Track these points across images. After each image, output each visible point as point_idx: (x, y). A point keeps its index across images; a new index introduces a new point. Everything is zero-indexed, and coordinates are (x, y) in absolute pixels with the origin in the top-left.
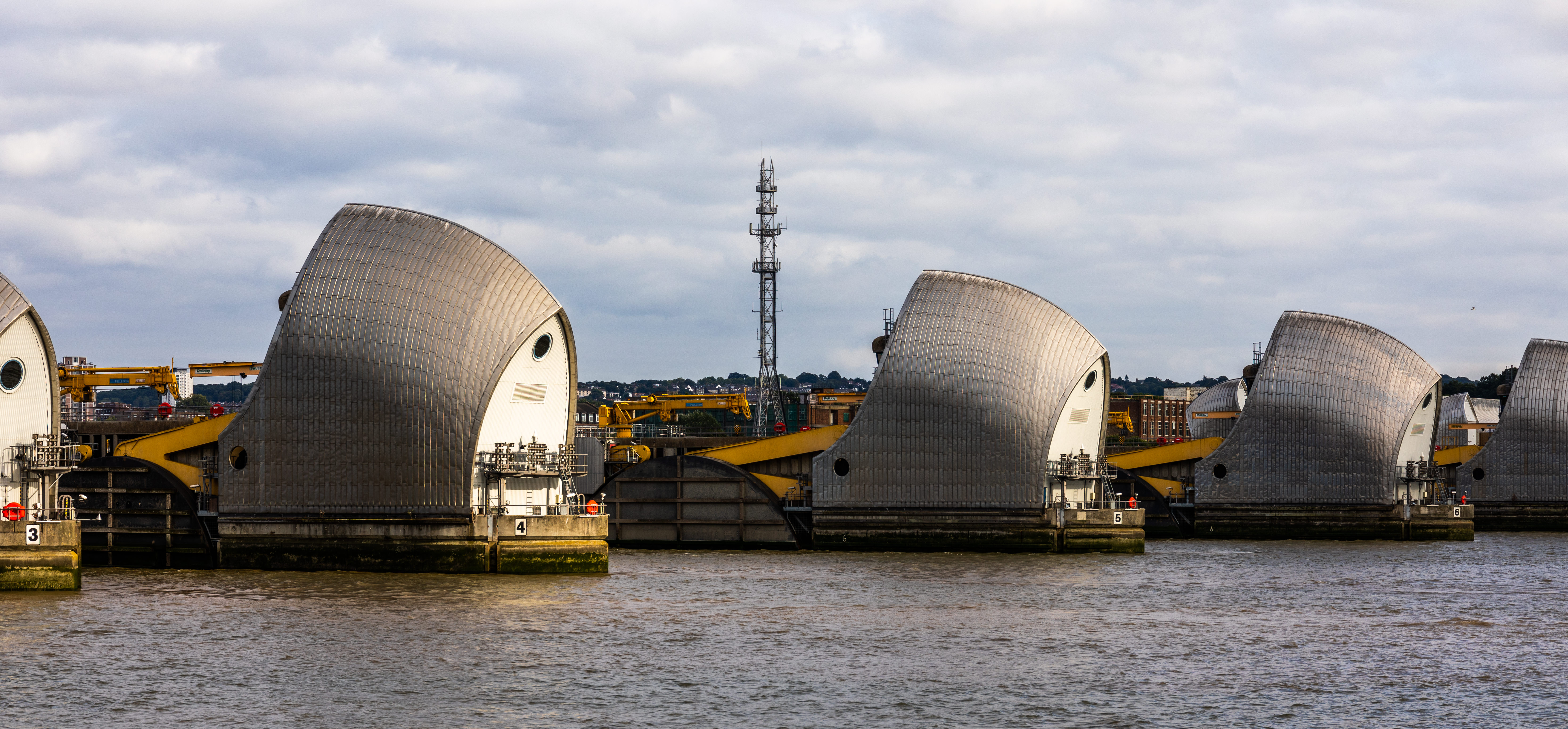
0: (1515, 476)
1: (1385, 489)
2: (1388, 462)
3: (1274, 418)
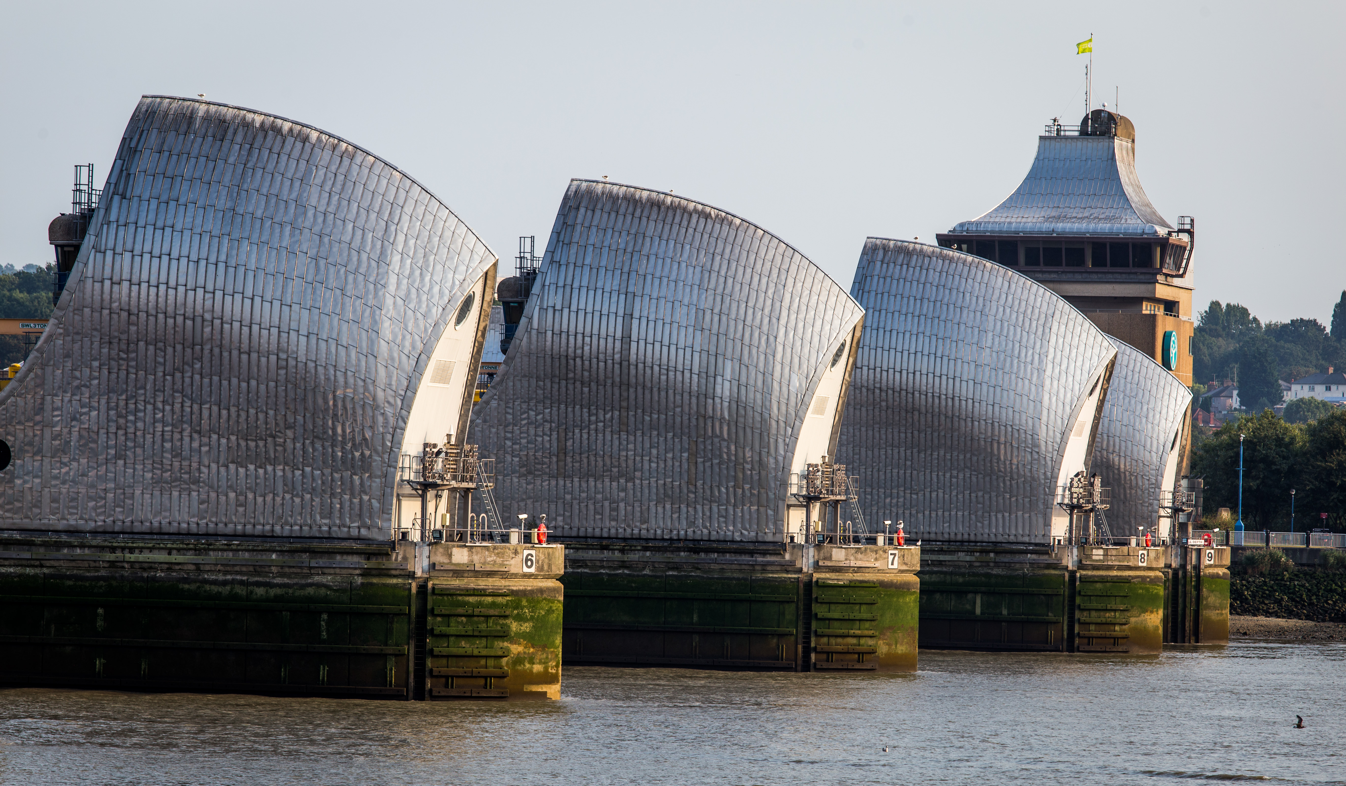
1: (375, 503)
2: (384, 444)
3: (124, 337)
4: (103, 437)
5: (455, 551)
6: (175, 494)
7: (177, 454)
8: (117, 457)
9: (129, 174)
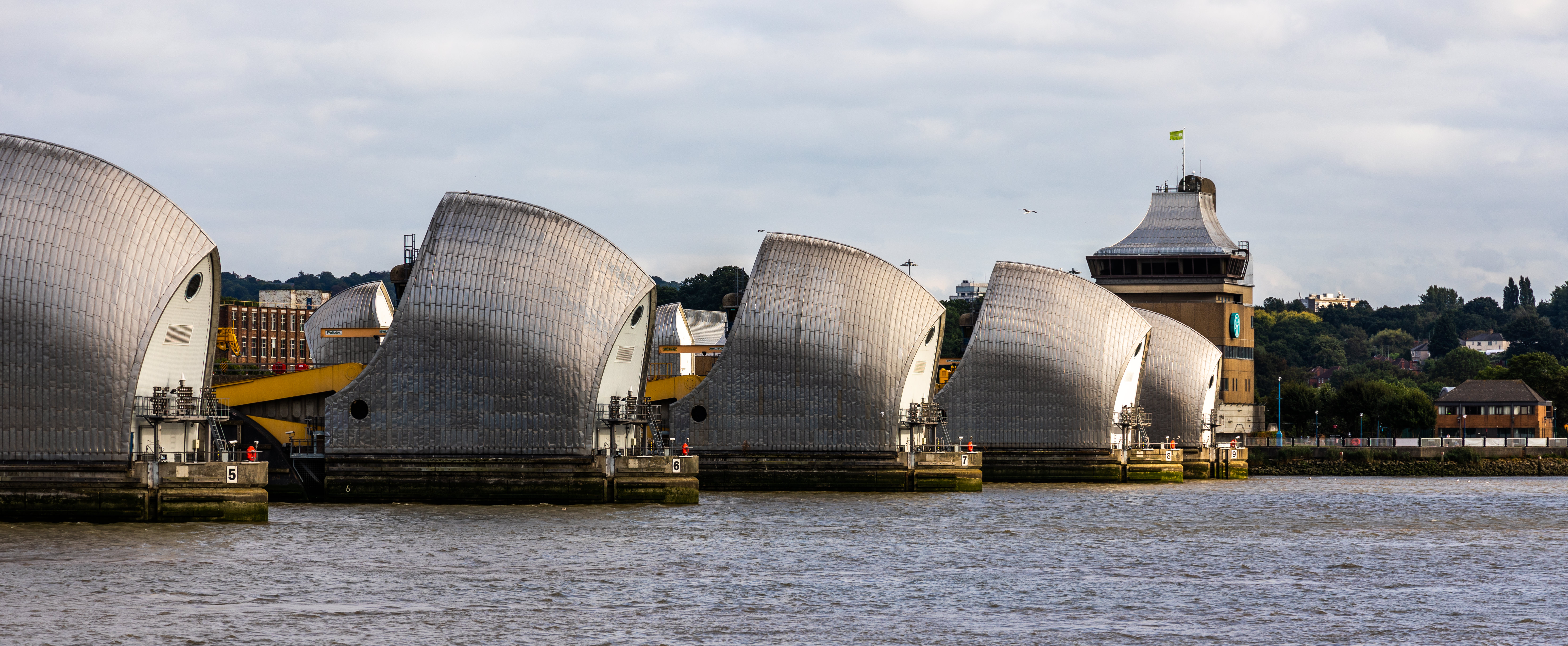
0: (748, 417)
1: (582, 434)
2: (586, 397)
3: (433, 337)
4: (422, 397)
5: (630, 461)
6: (464, 430)
7: (465, 406)
8: (430, 409)
9: (435, 240)
